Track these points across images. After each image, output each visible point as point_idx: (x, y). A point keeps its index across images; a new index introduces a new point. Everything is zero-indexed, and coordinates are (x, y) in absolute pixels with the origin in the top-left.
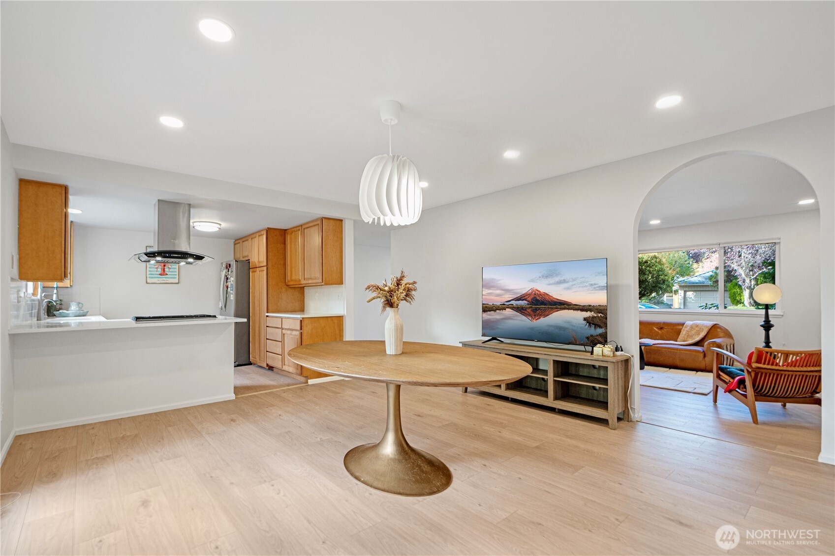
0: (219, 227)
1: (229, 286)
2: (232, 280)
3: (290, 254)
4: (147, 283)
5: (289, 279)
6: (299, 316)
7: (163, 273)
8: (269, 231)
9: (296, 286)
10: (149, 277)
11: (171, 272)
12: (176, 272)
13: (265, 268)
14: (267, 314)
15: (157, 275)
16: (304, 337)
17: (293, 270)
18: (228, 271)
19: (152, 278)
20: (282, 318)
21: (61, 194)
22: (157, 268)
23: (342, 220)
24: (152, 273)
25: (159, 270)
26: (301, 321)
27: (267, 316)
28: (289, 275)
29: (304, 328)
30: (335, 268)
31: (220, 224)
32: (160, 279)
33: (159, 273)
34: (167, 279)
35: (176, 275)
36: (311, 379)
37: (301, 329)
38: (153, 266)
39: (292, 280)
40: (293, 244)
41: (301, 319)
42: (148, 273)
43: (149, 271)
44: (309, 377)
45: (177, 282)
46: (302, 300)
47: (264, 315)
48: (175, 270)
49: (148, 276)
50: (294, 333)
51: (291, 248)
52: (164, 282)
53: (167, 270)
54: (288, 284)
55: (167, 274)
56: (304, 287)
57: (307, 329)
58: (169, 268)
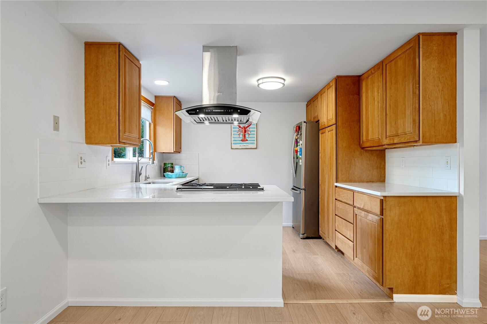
0: (283, 82)
1: (299, 150)
2: (302, 143)
3: (366, 106)
4: (232, 149)
5: (364, 139)
6: (378, 194)
7: (244, 140)
8: (339, 80)
9: (374, 148)
10: (233, 144)
11: (251, 138)
12: (254, 137)
13: (334, 127)
14: (336, 184)
15: (239, 141)
16: (387, 227)
17: (370, 126)
18: (298, 135)
19: (236, 144)
20: (353, 191)
21: (115, 53)
22: (239, 135)
23: (455, 34)
24: (236, 139)
25: (241, 136)
26: (382, 201)
27: (336, 187)
28: (364, 134)
29: (387, 212)
30: (442, 115)
31: (284, 80)
32: (242, 145)
33: (241, 139)
34: (247, 145)
35: (254, 140)
36: (397, 293)
37: (382, 213)
38: (236, 133)
39: (368, 140)
40: (369, 91)
41: (382, 198)
42: (233, 139)
43: (234, 138)
44: (394, 290)
45: (255, 147)
46: (382, 166)
47: (333, 184)
48: (254, 136)
49: (233, 142)
50: (371, 217)
51: (367, 98)
52: (245, 147)
53: (247, 136)
54: (363, 146)
55: (247, 140)
56: (384, 150)
57: (391, 215)
58: (249, 135)
